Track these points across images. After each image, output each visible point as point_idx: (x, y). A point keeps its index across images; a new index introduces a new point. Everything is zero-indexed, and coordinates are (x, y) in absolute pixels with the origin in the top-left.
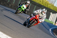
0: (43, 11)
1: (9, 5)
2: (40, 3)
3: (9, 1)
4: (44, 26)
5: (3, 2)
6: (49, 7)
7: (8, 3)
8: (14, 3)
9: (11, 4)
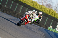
0: (33, 12)
1: (15, 14)
2: (46, 13)
3: (15, 10)
4: (51, 36)
5: (10, 11)
6: (56, 17)
7: (14, 12)
8: (20, 12)
9: (17, 13)
